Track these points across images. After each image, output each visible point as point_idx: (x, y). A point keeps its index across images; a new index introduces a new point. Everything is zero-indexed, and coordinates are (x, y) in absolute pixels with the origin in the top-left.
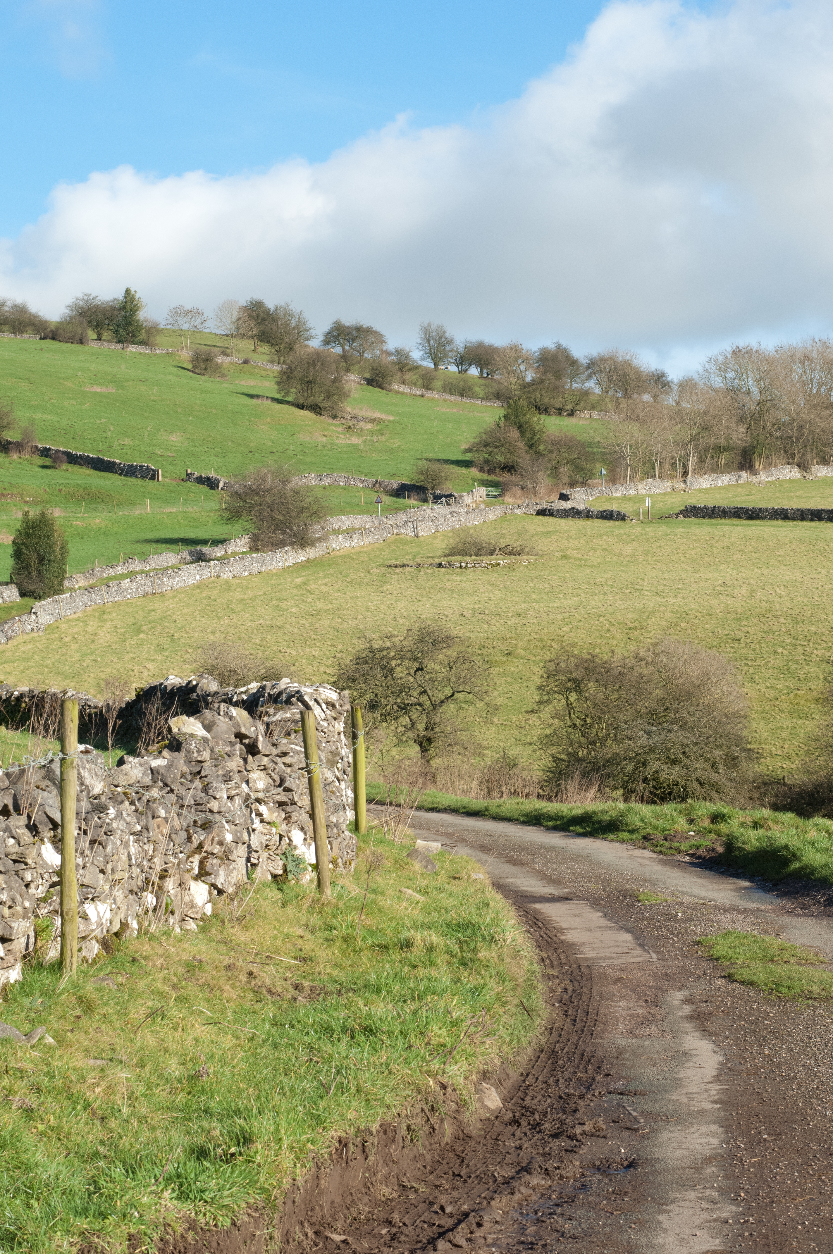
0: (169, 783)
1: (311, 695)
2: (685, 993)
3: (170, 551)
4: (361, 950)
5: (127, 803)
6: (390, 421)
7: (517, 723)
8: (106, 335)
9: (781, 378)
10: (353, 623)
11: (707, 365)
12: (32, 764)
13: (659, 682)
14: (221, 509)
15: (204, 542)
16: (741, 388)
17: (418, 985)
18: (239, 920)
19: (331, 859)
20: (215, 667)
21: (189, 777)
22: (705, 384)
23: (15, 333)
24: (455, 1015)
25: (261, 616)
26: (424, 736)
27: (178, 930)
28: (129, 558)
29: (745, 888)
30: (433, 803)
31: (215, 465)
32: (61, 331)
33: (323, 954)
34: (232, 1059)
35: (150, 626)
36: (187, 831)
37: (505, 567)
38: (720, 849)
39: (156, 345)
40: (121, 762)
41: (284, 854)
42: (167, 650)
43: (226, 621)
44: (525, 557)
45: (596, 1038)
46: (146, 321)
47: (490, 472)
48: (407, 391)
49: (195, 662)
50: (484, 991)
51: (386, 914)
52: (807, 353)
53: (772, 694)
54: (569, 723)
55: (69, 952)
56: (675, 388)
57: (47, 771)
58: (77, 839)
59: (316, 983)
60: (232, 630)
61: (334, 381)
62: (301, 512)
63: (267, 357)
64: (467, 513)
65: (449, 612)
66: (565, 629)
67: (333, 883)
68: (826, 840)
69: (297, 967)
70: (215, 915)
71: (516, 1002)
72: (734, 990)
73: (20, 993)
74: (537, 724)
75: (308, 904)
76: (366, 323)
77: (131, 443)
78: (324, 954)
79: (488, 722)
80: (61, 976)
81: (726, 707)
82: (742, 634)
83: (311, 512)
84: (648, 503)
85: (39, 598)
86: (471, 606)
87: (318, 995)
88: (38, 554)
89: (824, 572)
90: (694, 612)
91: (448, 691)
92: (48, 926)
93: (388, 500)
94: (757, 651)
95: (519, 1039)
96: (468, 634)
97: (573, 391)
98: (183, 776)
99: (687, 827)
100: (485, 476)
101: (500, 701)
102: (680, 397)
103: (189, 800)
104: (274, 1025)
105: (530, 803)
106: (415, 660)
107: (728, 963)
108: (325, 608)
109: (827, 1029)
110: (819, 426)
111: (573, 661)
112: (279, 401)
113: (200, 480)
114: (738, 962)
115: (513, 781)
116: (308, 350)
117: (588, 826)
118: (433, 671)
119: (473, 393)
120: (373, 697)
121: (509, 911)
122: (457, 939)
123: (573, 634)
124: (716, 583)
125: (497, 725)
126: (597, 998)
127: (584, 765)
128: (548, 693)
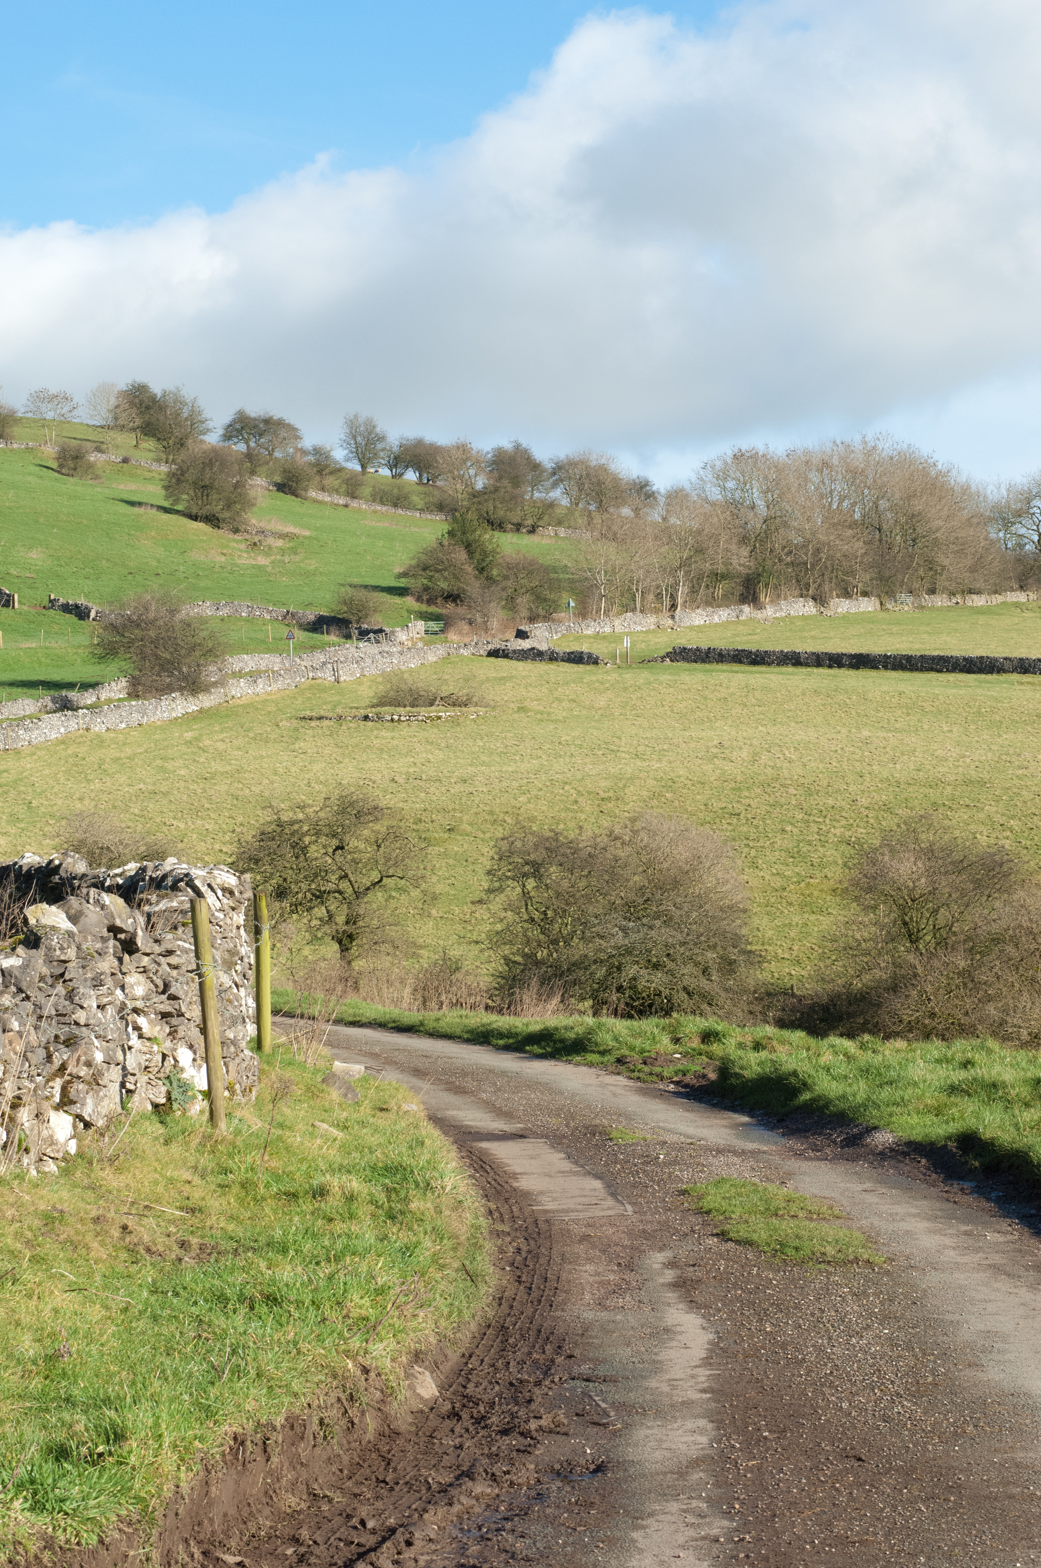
0: (24, 988)
1: (204, 879)
2: (667, 1254)
3: (28, 697)
4: (264, 1199)
6: (305, 537)
7: (461, 916)
9: (793, 490)
10: (257, 790)
11: (702, 473)
13: (638, 866)
14: (92, 645)
15: (71, 686)
16: (744, 501)
17: (335, 1243)
18: (111, 1161)
19: (226, 1084)
20: (82, 842)
21: (50, 981)
22: (699, 495)
24: (380, 1281)
25: (141, 780)
26: (344, 932)
27: (34, 1173)
29: (743, 1125)
30: (355, 1016)
31: (86, 589)
33: (215, 1204)
34: (101, 1335)
36: (46, 1048)
37: (447, 721)
38: (713, 1076)
39: (13, 438)
41: (168, 1077)
42: (22, 820)
43: (98, 785)
44: (473, 709)
45: (557, 1310)
47: (430, 602)
48: (328, 499)
49: (58, 836)
50: (417, 1250)
51: (295, 1154)
52: (826, 459)
53: (778, 882)
54: (526, 917)
56: (662, 500)
59: (207, 1240)
60: (105, 797)
61: (236, 486)
62: (193, 649)
63: (152, 455)
64: (401, 653)
65: (377, 777)
66: (521, 799)
67: (229, 1115)
68: (844, 1065)
69: (183, 1220)
70: (80, 1154)
71: (456, 1265)
72: (728, 1251)
74: (485, 918)
75: (198, 1140)
76: (276, 413)
78: (217, 1204)
79: (424, 914)
81: (722, 899)
82: (742, 808)
83: (206, 649)
84: (627, 643)
86: (404, 770)
87: (209, 1254)
89: (844, 731)
90: (682, 779)
91: (375, 876)
93: (301, 635)
94: (761, 829)
95: (460, 1312)
96: (401, 805)
97: (535, 502)
98: (42, 979)
99: (671, 1047)
100: (424, 608)
101: (439, 888)
102: (667, 511)
103: (49, 1009)
104: (154, 1292)
105: (477, 1016)
106: (334, 836)
107: (721, 1218)
108: (222, 770)
109: (844, 1299)
110: (840, 550)
111: (531, 840)
112: (166, 510)
113: (66, 608)
114: (733, 1216)
115: (455, 988)
116: (204, 447)
117: (548, 1045)
118: (356, 850)
119: (410, 503)
120: (280, 882)
121: (449, 1151)
122: (384, 1185)
123: (532, 806)
124: (710, 744)
125: (435, 919)
126: (558, 1260)
127: (544, 969)
128: (500, 879)
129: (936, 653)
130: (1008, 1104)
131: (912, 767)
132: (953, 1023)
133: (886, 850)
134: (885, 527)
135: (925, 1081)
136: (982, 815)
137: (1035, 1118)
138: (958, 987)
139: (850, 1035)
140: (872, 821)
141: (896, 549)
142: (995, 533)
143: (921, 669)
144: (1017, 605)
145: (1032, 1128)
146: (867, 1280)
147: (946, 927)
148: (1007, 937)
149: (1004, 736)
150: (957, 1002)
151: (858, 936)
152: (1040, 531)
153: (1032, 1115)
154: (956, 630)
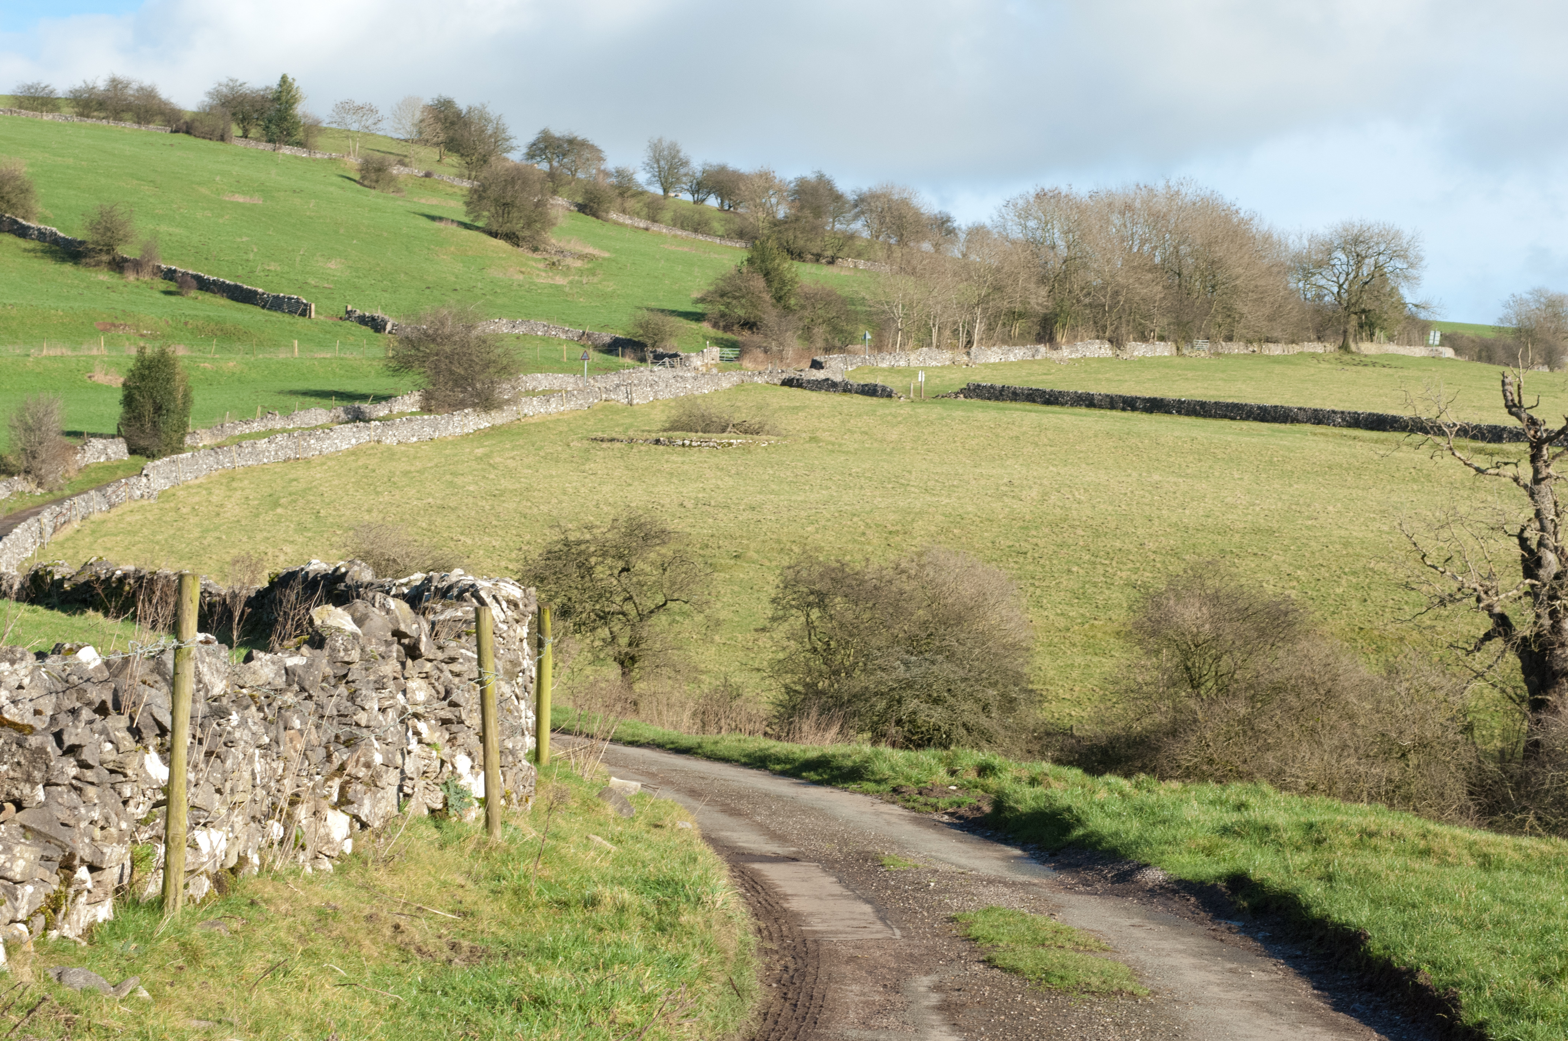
0: (307, 687)
1: (489, 591)
2: (934, 978)
3: (321, 407)
4: (536, 906)
5: (253, 708)
6: (604, 259)
7: (744, 643)
8: (254, 132)
9: (1094, 231)
10: (545, 508)
11: (1003, 210)
12: (140, 651)
13: (923, 600)
14: (387, 357)
15: (364, 397)
16: (1045, 241)
17: (604, 951)
18: (386, 862)
19: (503, 793)
20: (368, 553)
21: (333, 681)
22: (999, 233)
23: (139, 123)
24: (647, 989)
25: (430, 494)
26: (627, 654)
27: (309, 870)
28: (268, 413)
29: (1016, 857)
30: (633, 736)
31: (383, 302)
32: (197, 124)
33: (487, 909)
34: (370, 1028)
35: (290, 499)
36: (326, 748)
37: (738, 448)
38: (987, 809)
39: (316, 147)
40: (248, 658)
41: (446, 783)
42: (309, 530)
43: (386, 498)
44: (764, 437)
45: (821, 1027)
46: (306, 117)
47: (727, 328)
48: (629, 222)
49: (345, 546)
50: (685, 963)
51: (567, 865)
52: (1129, 201)
53: (1062, 623)
54: (808, 646)
55: (173, 887)
56: (962, 236)
57: (156, 662)
58: (191, 748)
59: (477, 944)
60: (393, 510)
61: (538, 205)
62: (487, 366)
63: (454, 171)
64: (695, 378)
65: (666, 501)
66: (809, 529)
67: (505, 823)
68: (1118, 803)
69: (455, 923)
70: (355, 854)
71: (724, 979)
72: (993, 978)
73: (109, 935)
74: (768, 646)
75: (472, 846)
76: (581, 134)
77: (279, 269)
78: (489, 909)
79: (706, 639)
80: (161, 917)
81: (1005, 637)
82: (1029, 547)
83: (500, 366)
84: (921, 377)
85: (152, 456)
86: (693, 495)
87: (479, 957)
88: (155, 402)
89: (1135, 474)
90: (971, 516)
91: (660, 599)
92: (148, 855)
93: (596, 357)
94: (1047, 569)
95: (725, 1024)
96: (688, 530)
97: (835, 233)
98: (325, 679)
99: (947, 779)
100: (720, 334)
101: (723, 615)
102: (968, 248)
103: (330, 709)
104: (424, 990)
105: (755, 741)
106: (620, 557)
107: (988, 945)
108: (511, 487)
109: (1106, 1029)
110: (1139, 294)
111: (817, 570)
112: (467, 226)
113: (363, 320)
114: (1001, 944)
115: (734, 715)
116: (507, 165)
117: (825, 772)
118: (643, 572)
119: (710, 229)
120: (565, 601)
121: (721, 869)
122: (655, 898)
123: (819, 536)
124: (1000, 482)
125: (718, 644)
126: (825, 979)
127: (824, 699)
128: (784, 608)
129: (1230, 401)
130: (1280, 847)
131: (1201, 513)
132: (1231, 770)
133: (1171, 595)
134: (1185, 272)
135: (1198, 822)
136: (1269, 564)
137: (1306, 861)
138: (1237, 734)
139: (1127, 775)
140: (1159, 565)
141: (1195, 295)
142: (1294, 283)
143: (1215, 416)
144: (1314, 356)
145: (1302, 871)
146: (1130, 1011)
147: (1228, 673)
148: (1289, 686)
149: (1296, 486)
150: (1236, 749)
151: (1140, 679)
152: (1341, 282)
153: (1303, 859)
154: (1251, 378)
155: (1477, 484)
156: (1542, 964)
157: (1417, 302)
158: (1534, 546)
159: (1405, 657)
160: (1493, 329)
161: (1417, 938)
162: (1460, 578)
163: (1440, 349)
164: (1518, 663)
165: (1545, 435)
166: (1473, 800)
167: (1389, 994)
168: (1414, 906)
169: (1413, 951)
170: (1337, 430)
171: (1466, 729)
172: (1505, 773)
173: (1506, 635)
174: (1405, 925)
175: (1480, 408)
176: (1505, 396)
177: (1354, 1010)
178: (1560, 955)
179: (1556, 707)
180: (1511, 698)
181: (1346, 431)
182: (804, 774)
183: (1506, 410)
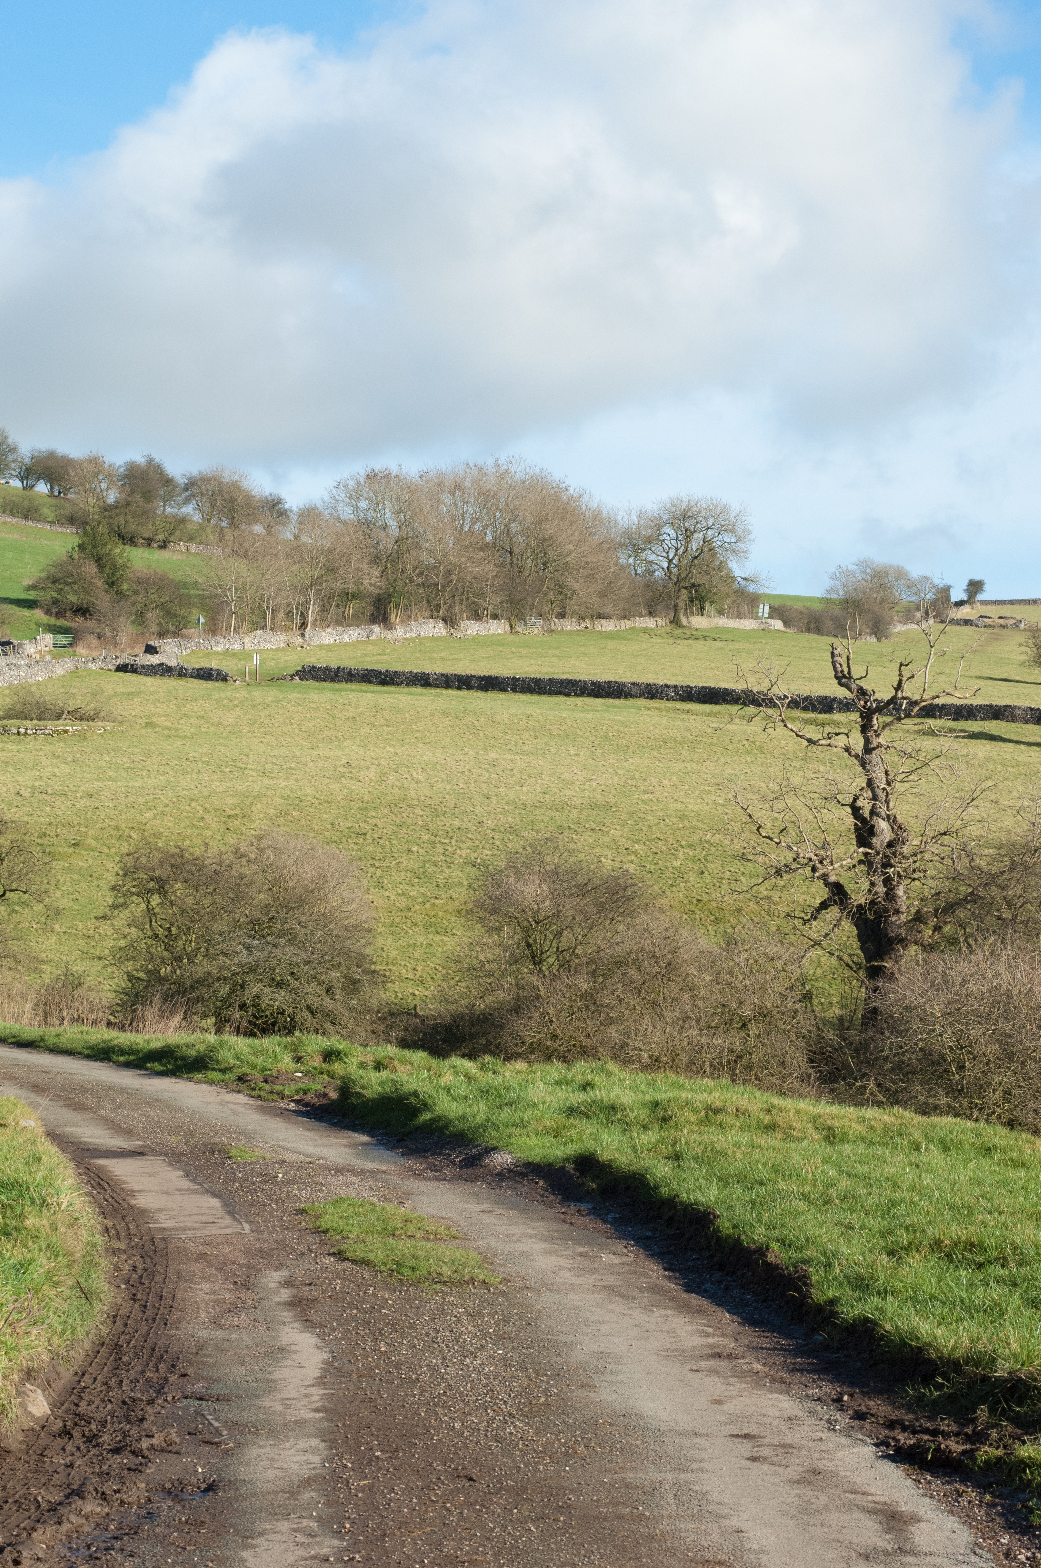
2: (285, 1273)
7: (85, 931)
9: (425, 511)
11: (334, 492)
13: (263, 884)
16: (376, 521)
22: (331, 514)
29: (363, 1144)
37: (74, 735)
38: (333, 1095)
44: (100, 723)
45: (171, 1328)
47: (59, 615)
50: (31, 1267)
52: (459, 480)
53: (403, 903)
54: (150, 933)
56: (294, 518)
64: (29, 666)
65: (2, 790)
66: (147, 815)
68: (464, 1086)
71: (71, 1282)
72: (344, 1270)
74: (109, 933)
79: (47, 929)
81: (347, 918)
82: (369, 828)
84: (256, 660)
86: (30, 783)
89: (472, 752)
90: (309, 798)
94: (387, 849)
95: (74, 1329)
96: (25, 819)
97: (166, 517)
99: (292, 1066)
100: (53, 621)
101: (63, 903)
102: (300, 529)
105: (98, 1032)
107: (338, 1237)
109: (459, 1320)
110: (471, 572)
111: (157, 856)
114: (350, 1236)
115: (77, 1004)
117: (169, 1062)
119: (41, 515)
121: (66, 1168)
123: (157, 822)
124: (338, 763)
125: (58, 934)
126: (174, 1278)
127: (167, 986)
128: (124, 895)
129: (564, 677)
130: (626, 1126)
131: (539, 790)
132: (574, 1045)
133: (511, 872)
134: (516, 550)
135: (544, 1103)
136: (607, 839)
137: (653, 1140)
138: (580, 1009)
139: (472, 1056)
140: (498, 843)
141: (527, 573)
142: (625, 559)
143: (550, 693)
144: (645, 631)
145: (649, 1150)
146: (483, 1300)
147: (569, 949)
148: (630, 961)
149: (631, 760)
150: (578, 1024)
151: (482, 957)
152: (671, 557)
153: (650, 1137)
154: (584, 654)
155: (810, 754)
156: (890, 1239)
157: (743, 576)
158: (867, 815)
159: (743, 927)
160: (821, 600)
161: (766, 1216)
162: (795, 849)
163: (770, 621)
164: (855, 931)
165: (874, 705)
166: (813, 1067)
167: (739, 1273)
168: (761, 1183)
169: (762, 1230)
170: (670, 704)
171: (804, 998)
172: (844, 1040)
173: (842, 903)
174: (753, 1203)
175: (810, 680)
176: (834, 667)
177: (706, 1291)
178: (907, 1229)
179: (892, 973)
180: (848, 965)
181: (679, 705)
182: (148, 1065)
183: (837, 681)
